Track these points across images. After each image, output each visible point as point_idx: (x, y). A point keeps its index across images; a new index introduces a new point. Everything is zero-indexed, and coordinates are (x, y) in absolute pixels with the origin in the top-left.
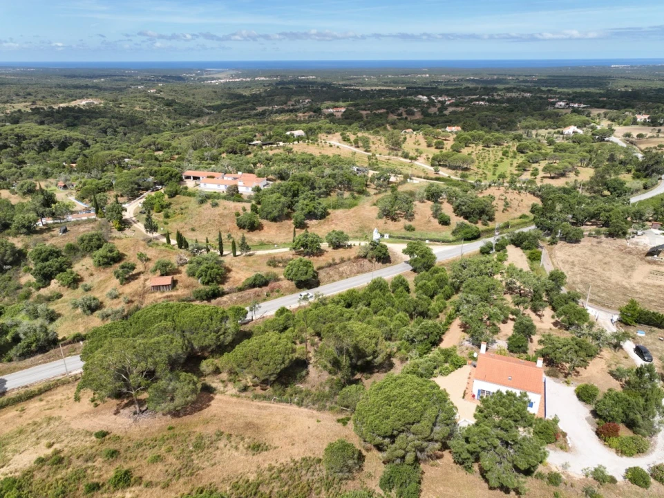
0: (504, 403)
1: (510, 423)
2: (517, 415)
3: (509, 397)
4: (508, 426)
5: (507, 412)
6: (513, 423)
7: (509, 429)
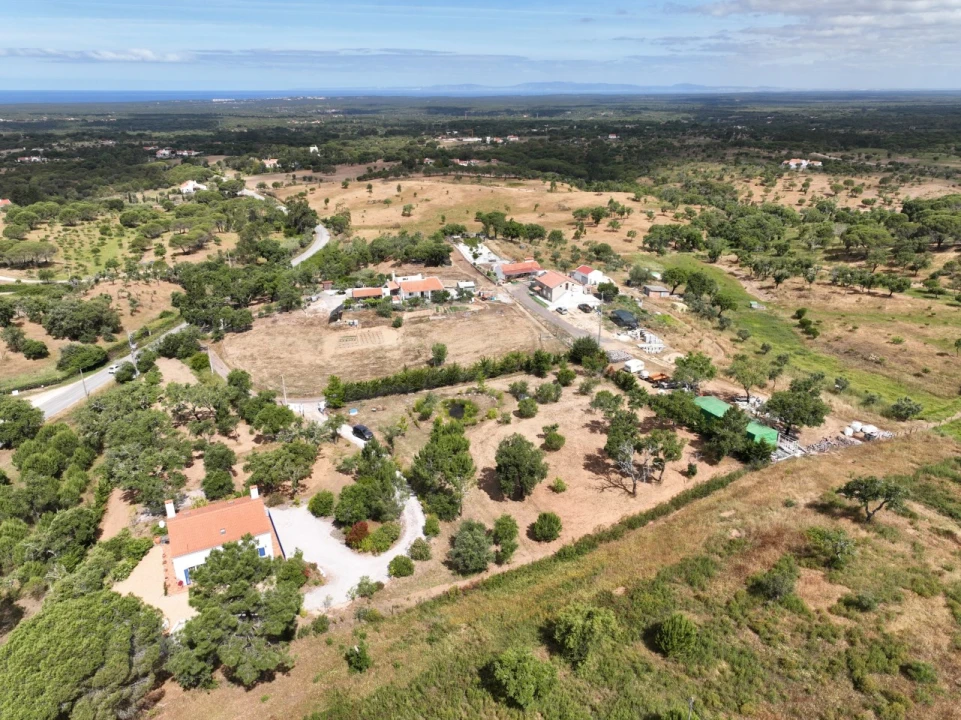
0: (226, 562)
1: (242, 584)
2: (248, 568)
3: (230, 551)
4: (241, 590)
5: (233, 571)
6: (246, 583)
7: (244, 593)
